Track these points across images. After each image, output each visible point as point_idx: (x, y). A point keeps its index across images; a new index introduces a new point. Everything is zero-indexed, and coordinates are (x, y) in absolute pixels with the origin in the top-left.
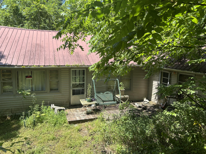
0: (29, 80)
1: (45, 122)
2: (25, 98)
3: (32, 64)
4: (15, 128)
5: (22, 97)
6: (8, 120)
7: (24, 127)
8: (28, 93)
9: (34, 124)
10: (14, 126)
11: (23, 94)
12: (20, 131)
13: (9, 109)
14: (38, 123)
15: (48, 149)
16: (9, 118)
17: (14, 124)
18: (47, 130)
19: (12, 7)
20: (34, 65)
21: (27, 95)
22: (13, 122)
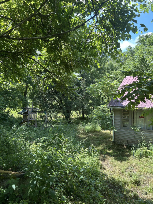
0: (142, 119)
1: (150, 157)
2: (136, 133)
3: (144, 106)
4: (127, 155)
5: (134, 132)
6: (124, 148)
7: (133, 156)
8: (138, 130)
9: (141, 156)
10: (127, 153)
11: (134, 130)
12: (130, 158)
13: (126, 140)
14: (144, 156)
15: (145, 178)
16: (125, 147)
17: (127, 152)
18: (150, 165)
19: (140, 57)
20: (145, 107)
21: (138, 131)
22: (127, 150)
